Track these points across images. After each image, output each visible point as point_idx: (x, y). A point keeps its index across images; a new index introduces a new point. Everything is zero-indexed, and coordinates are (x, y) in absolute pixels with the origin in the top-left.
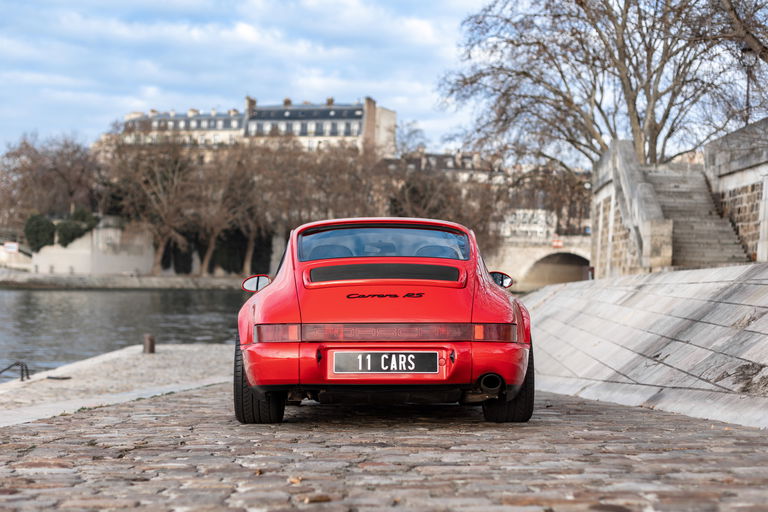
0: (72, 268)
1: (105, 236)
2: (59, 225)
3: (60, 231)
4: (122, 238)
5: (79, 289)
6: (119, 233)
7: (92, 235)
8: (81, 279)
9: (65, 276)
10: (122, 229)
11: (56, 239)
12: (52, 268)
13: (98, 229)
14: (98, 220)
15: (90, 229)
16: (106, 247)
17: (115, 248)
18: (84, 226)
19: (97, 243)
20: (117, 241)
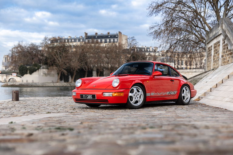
0: (33, 81)
1: (43, 71)
2: (29, 68)
3: (29, 70)
4: (48, 72)
5: (35, 87)
6: (47, 70)
7: (39, 71)
8: (35, 84)
9: (30, 83)
10: (48, 69)
11: (28, 72)
12: (27, 81)
13: (41, 69)
14: (40, 66)
15: (38, 69)
16: (43, 74)
17: (46, 75)
18: (36, 68)
19: (41, 73)
20: (47, 73)
